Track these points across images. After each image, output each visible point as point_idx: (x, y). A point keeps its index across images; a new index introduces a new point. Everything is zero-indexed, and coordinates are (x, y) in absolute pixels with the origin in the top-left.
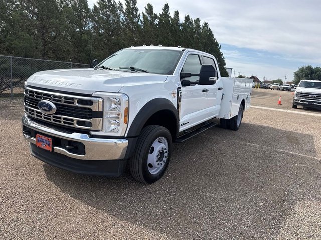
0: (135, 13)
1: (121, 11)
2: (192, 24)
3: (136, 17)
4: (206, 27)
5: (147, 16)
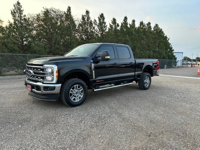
0: (104, 25)
1: (96, 24)
2: (145, 26)
3: (105, 27)
4: (157, 27)
5: (113, 25)
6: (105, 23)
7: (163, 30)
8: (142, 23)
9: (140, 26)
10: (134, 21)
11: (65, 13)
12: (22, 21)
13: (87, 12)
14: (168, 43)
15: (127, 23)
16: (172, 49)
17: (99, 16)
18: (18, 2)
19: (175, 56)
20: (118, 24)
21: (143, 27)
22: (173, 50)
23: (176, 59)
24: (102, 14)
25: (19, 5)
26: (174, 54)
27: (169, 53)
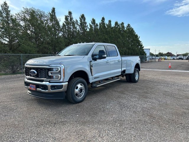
0: (85, 25)
1: (77, 24)
2: (119, 26)
3: (86, 27)
4: (129, 26)
5: (92, 25)
6: (86, 23)
8: (116, 23)
9: (115, 26)
10: (110, 22)
11: (50, 14)
12: (9, 22)
13: (70, 13)
14: (139, 40)
15: (105, 23)
16: (143, 46)
17: (80, 16)
18: (5, 3)
19: (145, 52)
20: (97, 24)
21: (117, 27)
24: (83, 15)
25: (6, 6)
26: (145, 50)
27: (140, 49)
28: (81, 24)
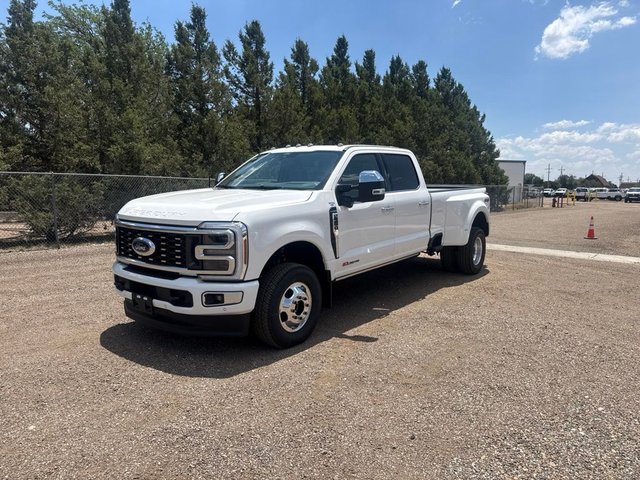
0: (262, 62)
2: (407, 73)
3: (266, 70)
4: (445, 78)
5: (295, 64)
6: (266, 57)
7: (465, 90)
8: (396, 64)
9: (393, 72)
10: (370, 57)
11: (104, 11)
13: (198, 15)
14: (483, 129)
15: (346, 61)
16: (495, 150)
19: (503, 171)
20: (314, 62)
21: (400, 78)
22: (498, 154)
23: (505, 180)
24: (256, 24)
26: (501, 166)
27: (484, 161)
28: (246, 57)
